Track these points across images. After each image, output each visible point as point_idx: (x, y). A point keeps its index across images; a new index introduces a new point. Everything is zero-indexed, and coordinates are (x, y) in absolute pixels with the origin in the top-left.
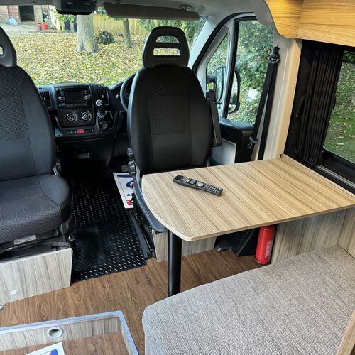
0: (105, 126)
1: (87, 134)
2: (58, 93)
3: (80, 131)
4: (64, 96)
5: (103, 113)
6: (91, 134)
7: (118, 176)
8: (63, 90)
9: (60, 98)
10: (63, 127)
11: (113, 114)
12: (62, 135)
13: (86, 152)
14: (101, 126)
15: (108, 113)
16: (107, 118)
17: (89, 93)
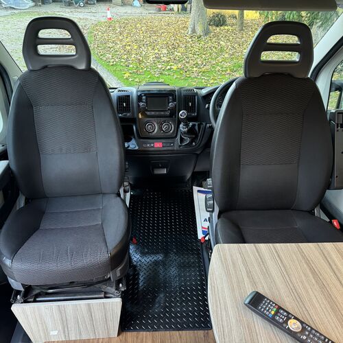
0: (187, 140)
1: (165, 148)
2: (139, 98)
3: (158, 145)
4: (146, 102)
5: (187, 125)
6: (170, 148)
7: (199, 191)
8: (145, 95)
9: (141, 104)
10: (140, 138)
11: (199, 126)
12: (137, 148)
13: (163, 167)
14: (182, 140)
15: (194, 126)
16: (191, 131)
17: (174, 100)
